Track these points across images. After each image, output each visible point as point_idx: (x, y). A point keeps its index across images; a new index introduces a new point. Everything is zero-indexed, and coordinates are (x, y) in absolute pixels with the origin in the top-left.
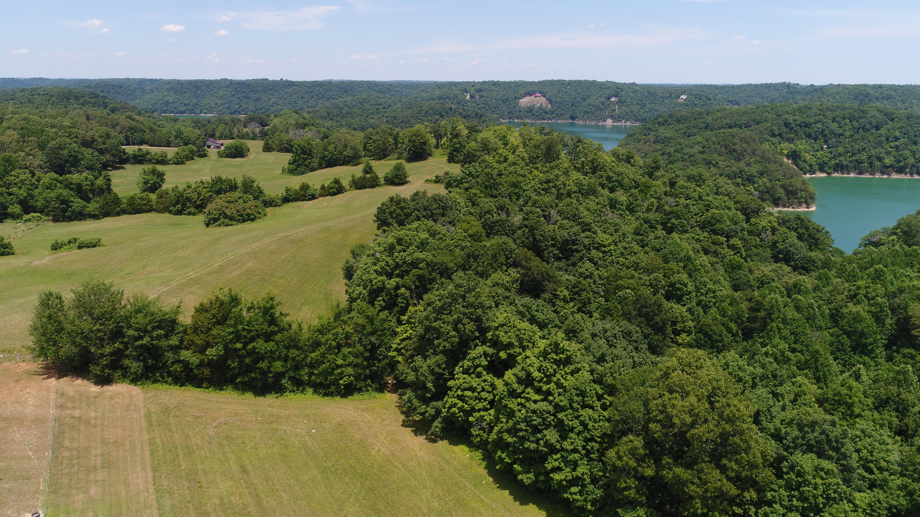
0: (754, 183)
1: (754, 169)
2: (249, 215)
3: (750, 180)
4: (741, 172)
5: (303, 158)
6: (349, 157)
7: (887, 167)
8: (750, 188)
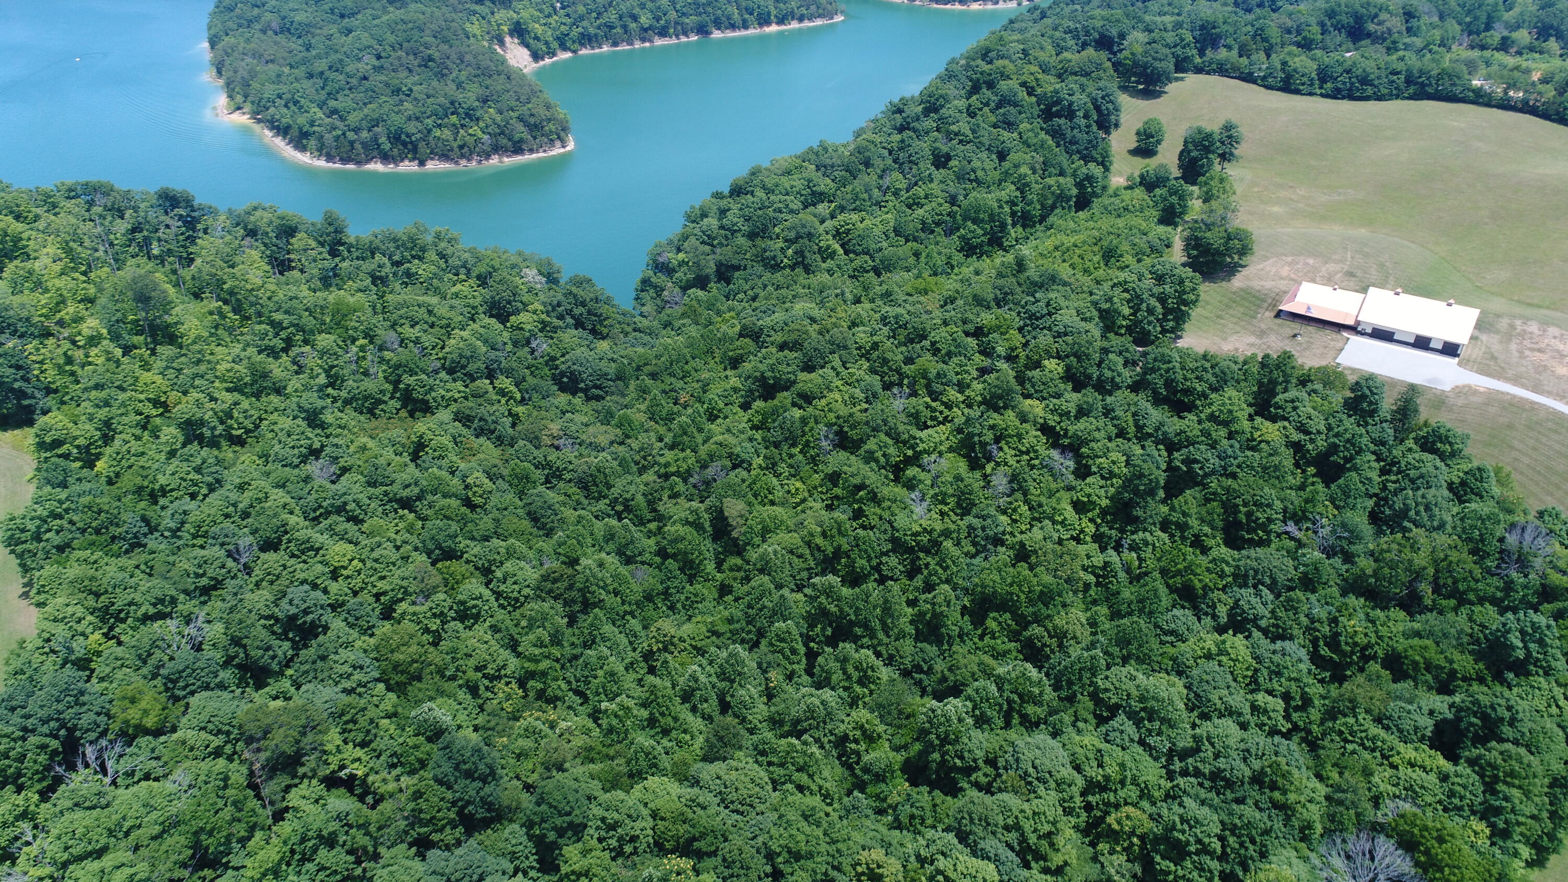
0: (478, 120)
3: (470, 115)
4: (452, 103)
8: (475, 130)
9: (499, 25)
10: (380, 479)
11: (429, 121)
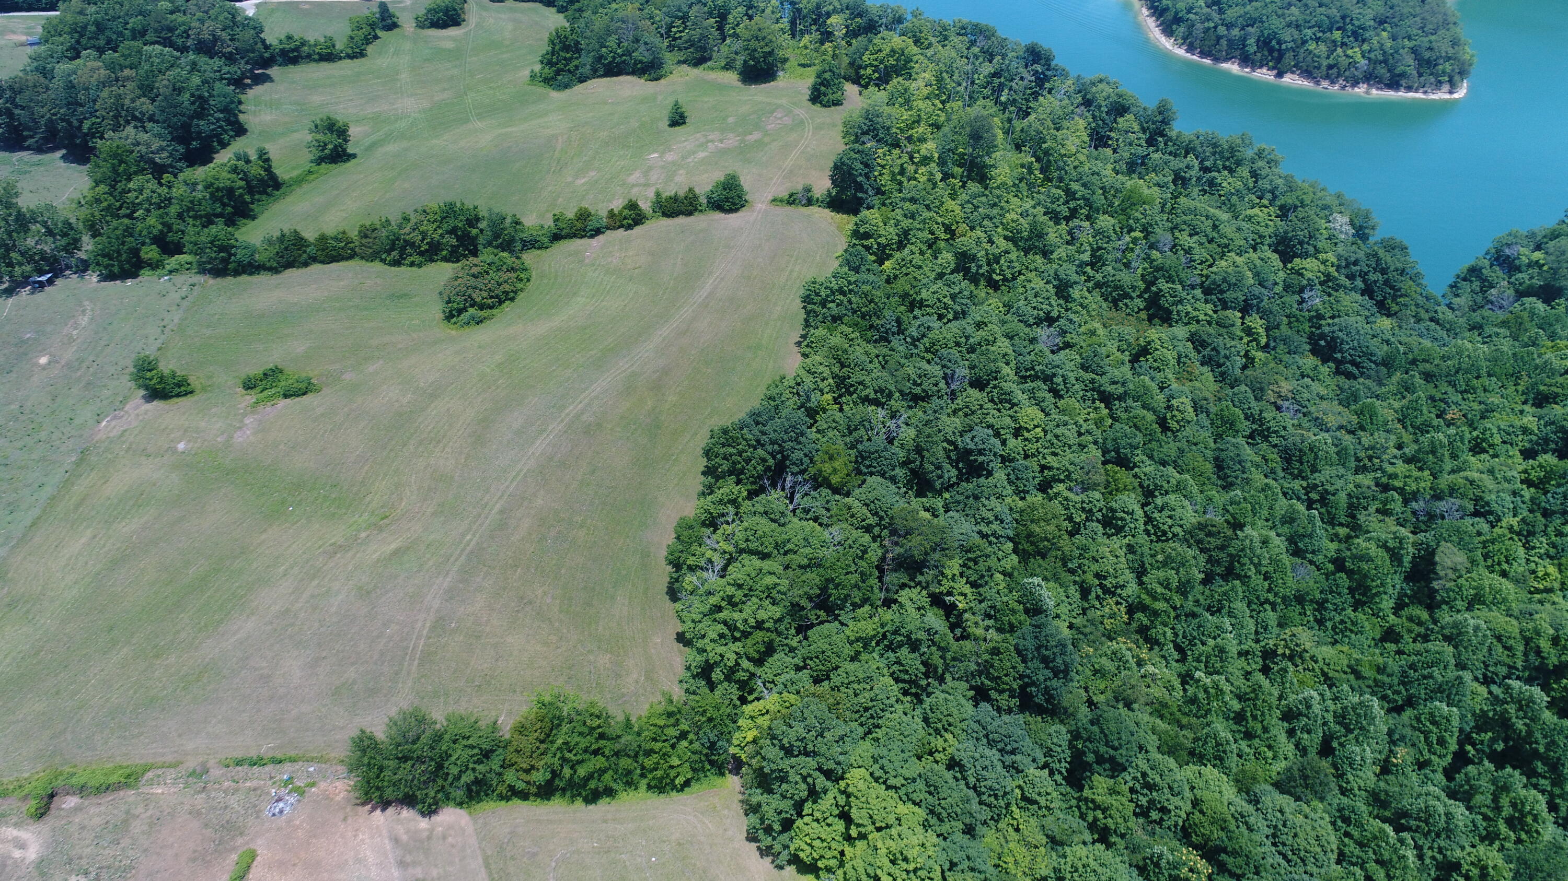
1: (1369, 13)
3: (1358, 34)
4: (1343, 17)
5: (565, 59)
6: (641, 62)
8: (1355, 52)
11: (1309, 32)
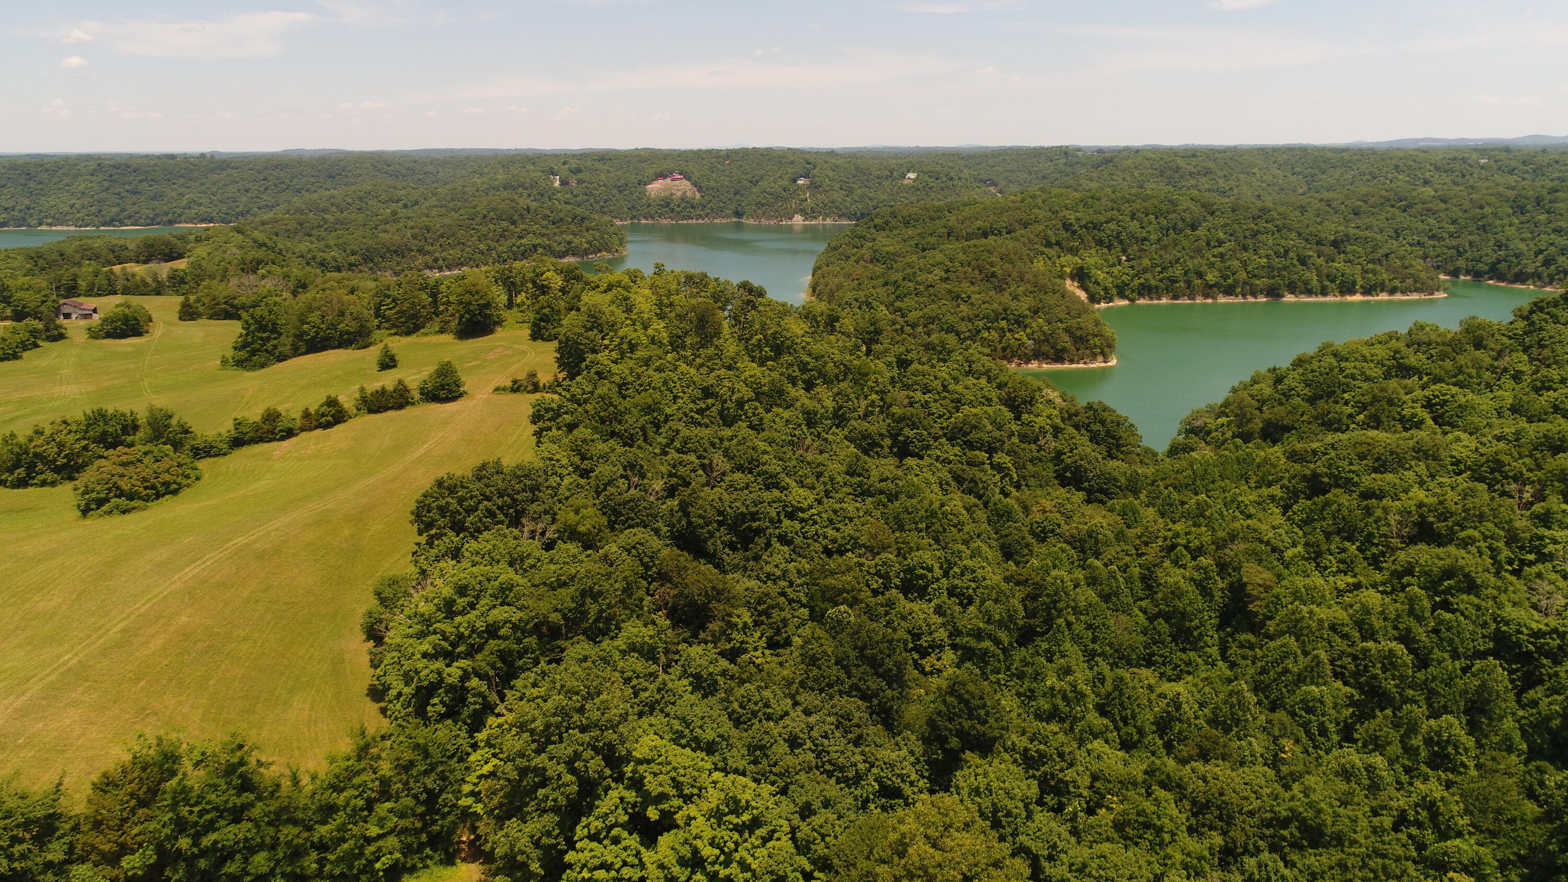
0: (1026, 327)
1: (1024, 306)
2: (166, 484)
3: (1020, 322)
4: (1005, 310)
5: (262, 339)
6: (348, 333)
7: (1211, 287)
8: (1021, 335)
9: (1062, 266)
10: (859, 470)
11: (981, 323)
